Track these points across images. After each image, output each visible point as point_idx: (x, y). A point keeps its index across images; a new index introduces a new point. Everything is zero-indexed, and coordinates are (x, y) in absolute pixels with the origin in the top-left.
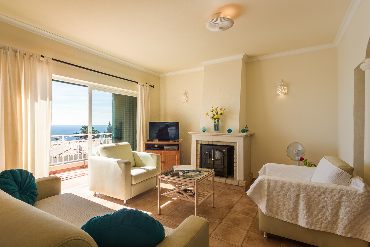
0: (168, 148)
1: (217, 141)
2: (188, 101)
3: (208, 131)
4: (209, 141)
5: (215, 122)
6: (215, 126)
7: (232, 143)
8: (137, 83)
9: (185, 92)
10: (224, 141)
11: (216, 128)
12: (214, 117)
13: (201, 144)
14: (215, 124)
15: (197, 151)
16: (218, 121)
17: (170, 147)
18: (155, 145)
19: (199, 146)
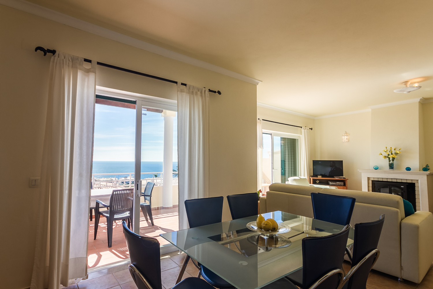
0: (333, 183)
1: (393, 179)
2: (349, 141)
3: (380, 169)
4: (382, 178)
5: (390, 161)
6: (389, 164)
7: (412, 180)
8: (301, 127)
9: (345, 132)
10: (402, 178)
11: (391, 166)
12: (389, 156)
13: (373, 181)
14: (389, 163)
15: (368, 187)
16: (393, 160)
17: (336, 183)
18: (317, 181)
19: (371, 182)
